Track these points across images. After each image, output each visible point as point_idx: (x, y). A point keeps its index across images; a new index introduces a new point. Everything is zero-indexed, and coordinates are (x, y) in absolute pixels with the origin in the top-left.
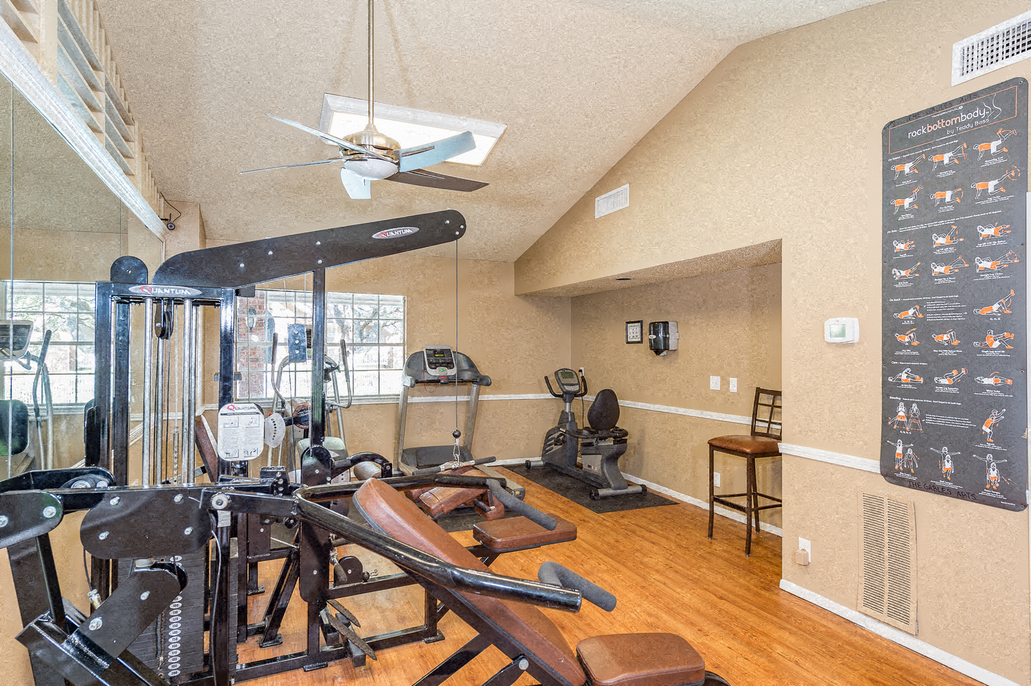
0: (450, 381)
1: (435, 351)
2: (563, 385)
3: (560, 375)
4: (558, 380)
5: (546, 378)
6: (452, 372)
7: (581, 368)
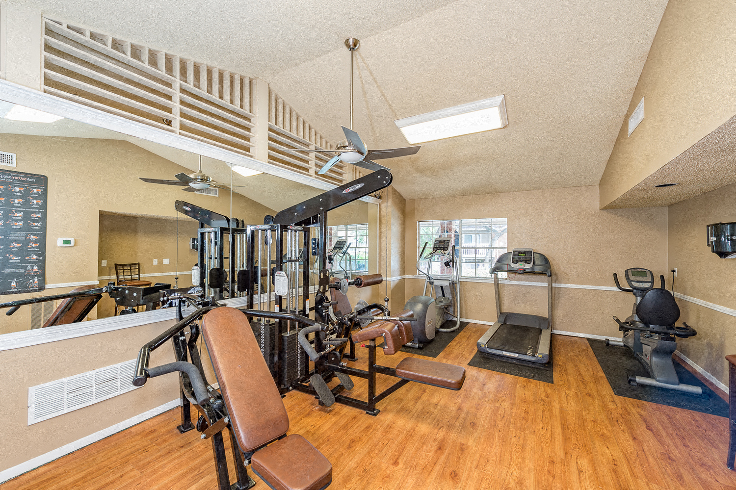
0: (524, 272)
1: (520, 252)
2: (631, 281)
3: (630, 273)
4: (628, 278)
5: (615, 275)
6: (528, 266)
7: (676, 269)
